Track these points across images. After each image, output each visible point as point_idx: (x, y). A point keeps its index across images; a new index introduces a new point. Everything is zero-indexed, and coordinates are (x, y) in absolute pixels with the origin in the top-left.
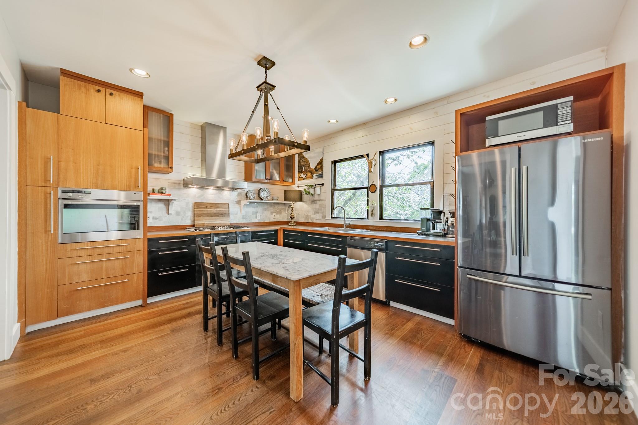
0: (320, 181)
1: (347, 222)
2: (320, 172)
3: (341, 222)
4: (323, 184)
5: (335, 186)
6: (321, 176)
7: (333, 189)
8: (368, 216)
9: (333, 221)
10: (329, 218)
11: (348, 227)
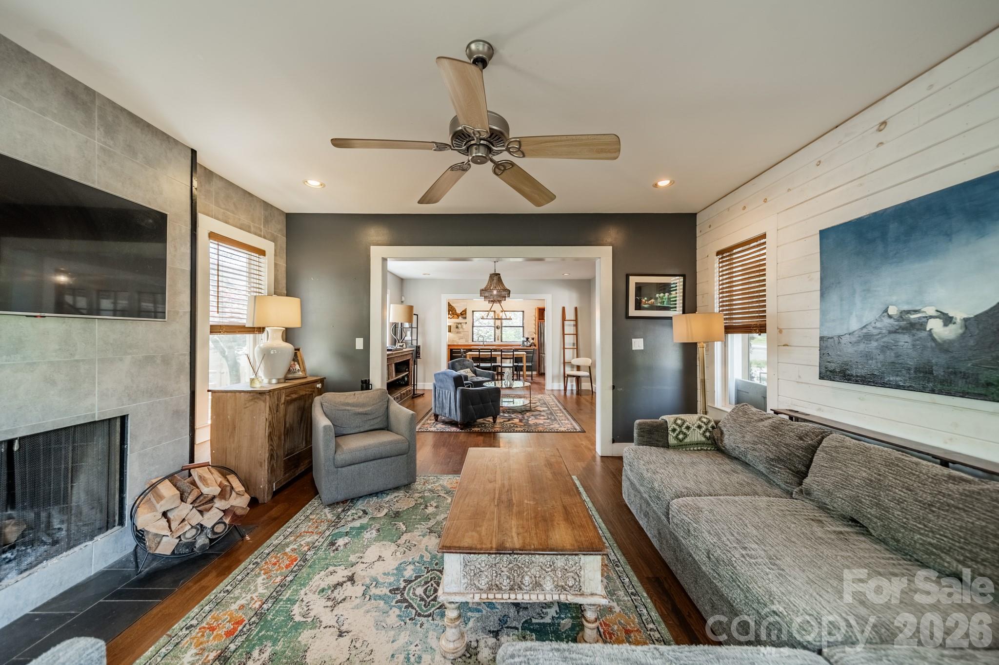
0: (464, 321)
1: (485, 343)
2: (464, 316)
3: (482, 343)
4: (466, 323)
5: (473, 324)
6: (465, 318)
7: (473, 327)
8: (495, 341)
9: (473, 343)
10: (470, 343)
11: (485, 346)
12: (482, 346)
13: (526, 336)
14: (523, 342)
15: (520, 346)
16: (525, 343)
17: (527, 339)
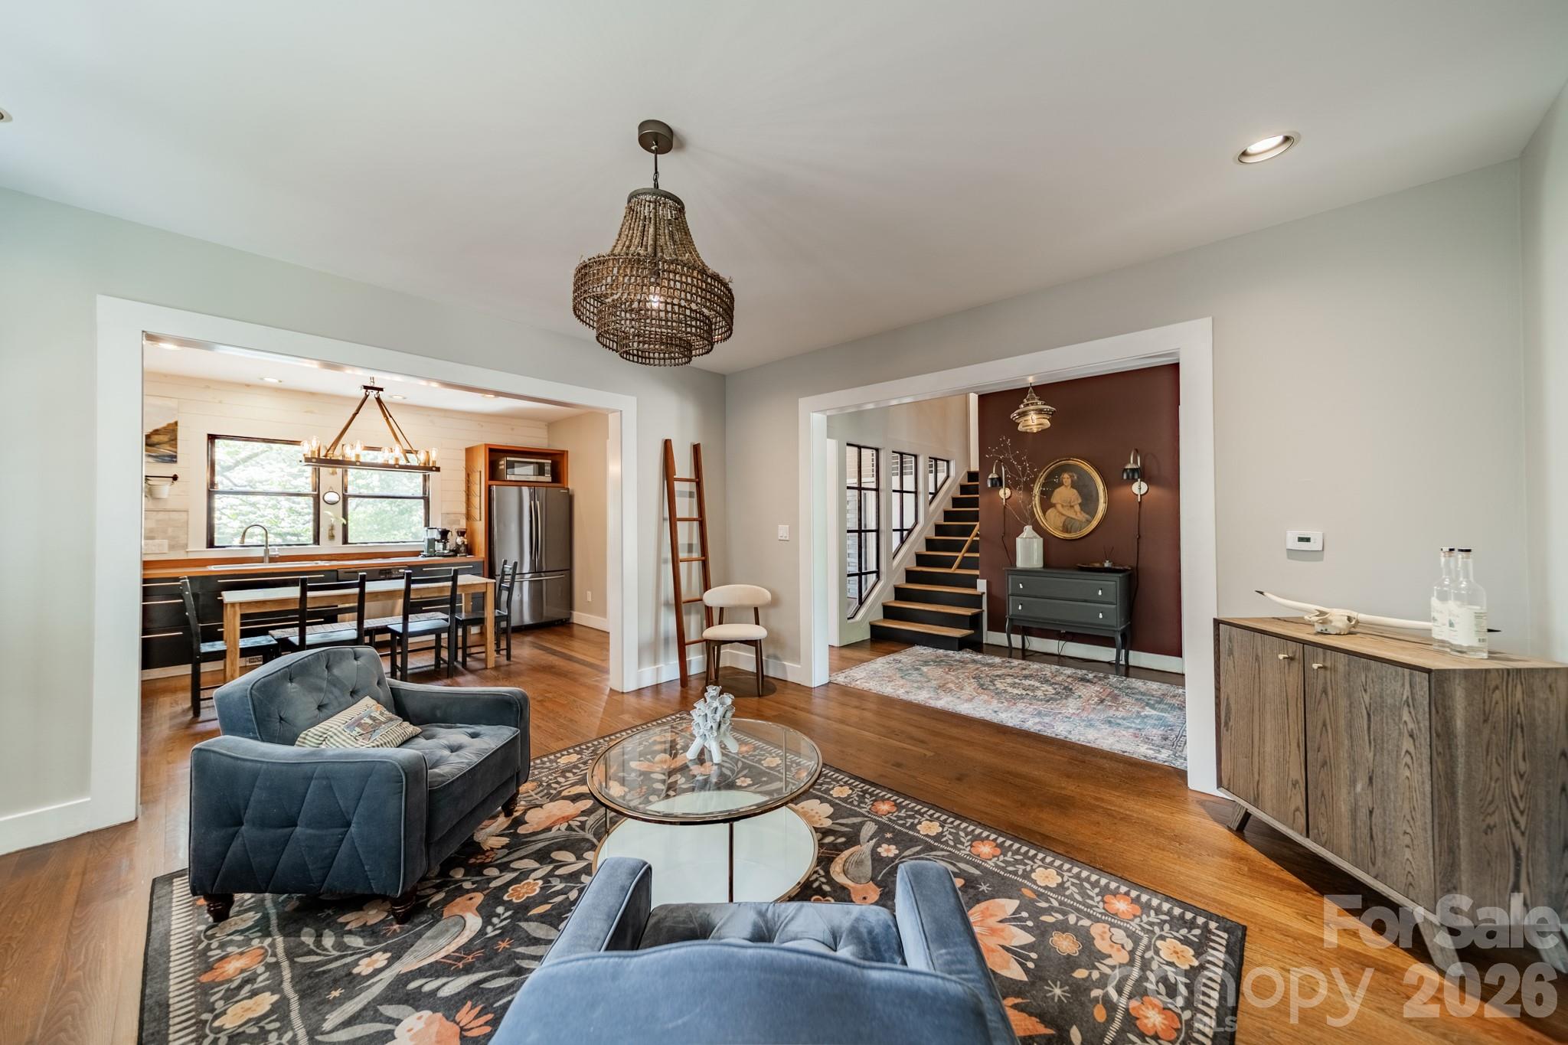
1: (276, 555)
2: (165, 450)
3: (259, 553)
4: (175, 478)
5: (213, 484)
6: (173, 459)
7: (211, 491)
8: (317, 541)
9: (213, 554)
10: (197, 548)
11: (273, 560)
12: (260, 560)
13: (438, 523)
14: (431, 543)
15: (417, 554)
16: (439, 547)
17: (444, 534)
